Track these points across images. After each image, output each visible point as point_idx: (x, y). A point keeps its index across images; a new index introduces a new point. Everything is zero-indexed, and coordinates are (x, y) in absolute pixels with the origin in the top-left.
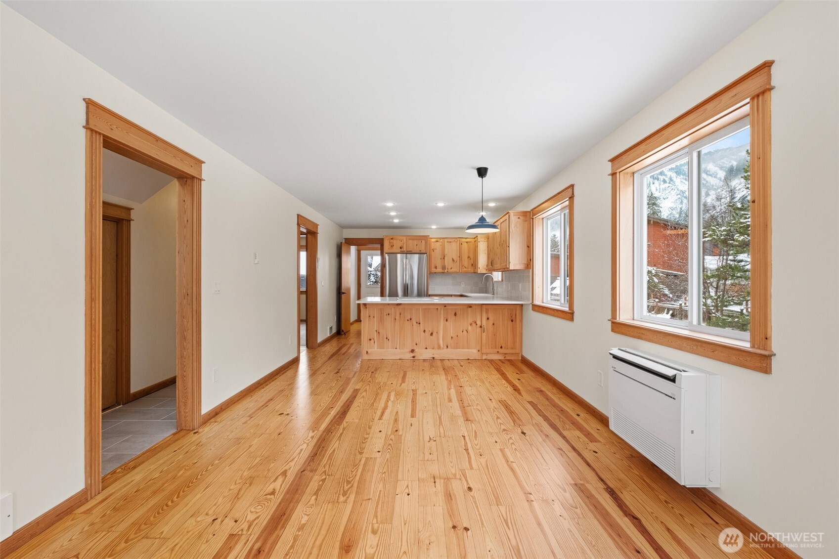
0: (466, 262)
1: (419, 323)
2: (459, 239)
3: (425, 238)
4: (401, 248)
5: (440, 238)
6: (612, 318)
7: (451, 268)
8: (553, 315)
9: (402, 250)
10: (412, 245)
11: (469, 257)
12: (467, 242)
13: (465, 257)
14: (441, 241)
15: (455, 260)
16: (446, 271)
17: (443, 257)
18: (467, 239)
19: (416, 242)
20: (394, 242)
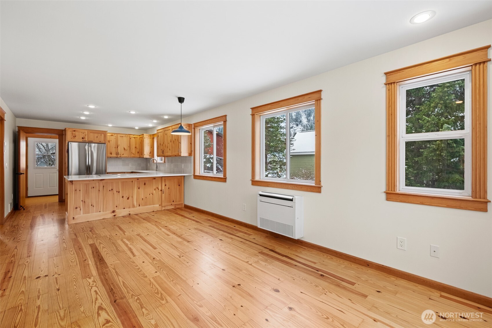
0: (133, 151)
1: (119, 192)
2: (129, 135)
3: (104, 133)
4: (83, 138)
5: (115, 134)
6: (252, 179)
7: (123, 154)
8: (212, 180)
9: (84, 140)
10: (92, 137)
11: (136, 147)
12: (134, 138)
13: (133, 147)
14: (115, 135)
15: (126, 149)
16: (119, 156)
17: (117, 146)
18: (135, 136)
19: (96, 135)
20: (77, 133)
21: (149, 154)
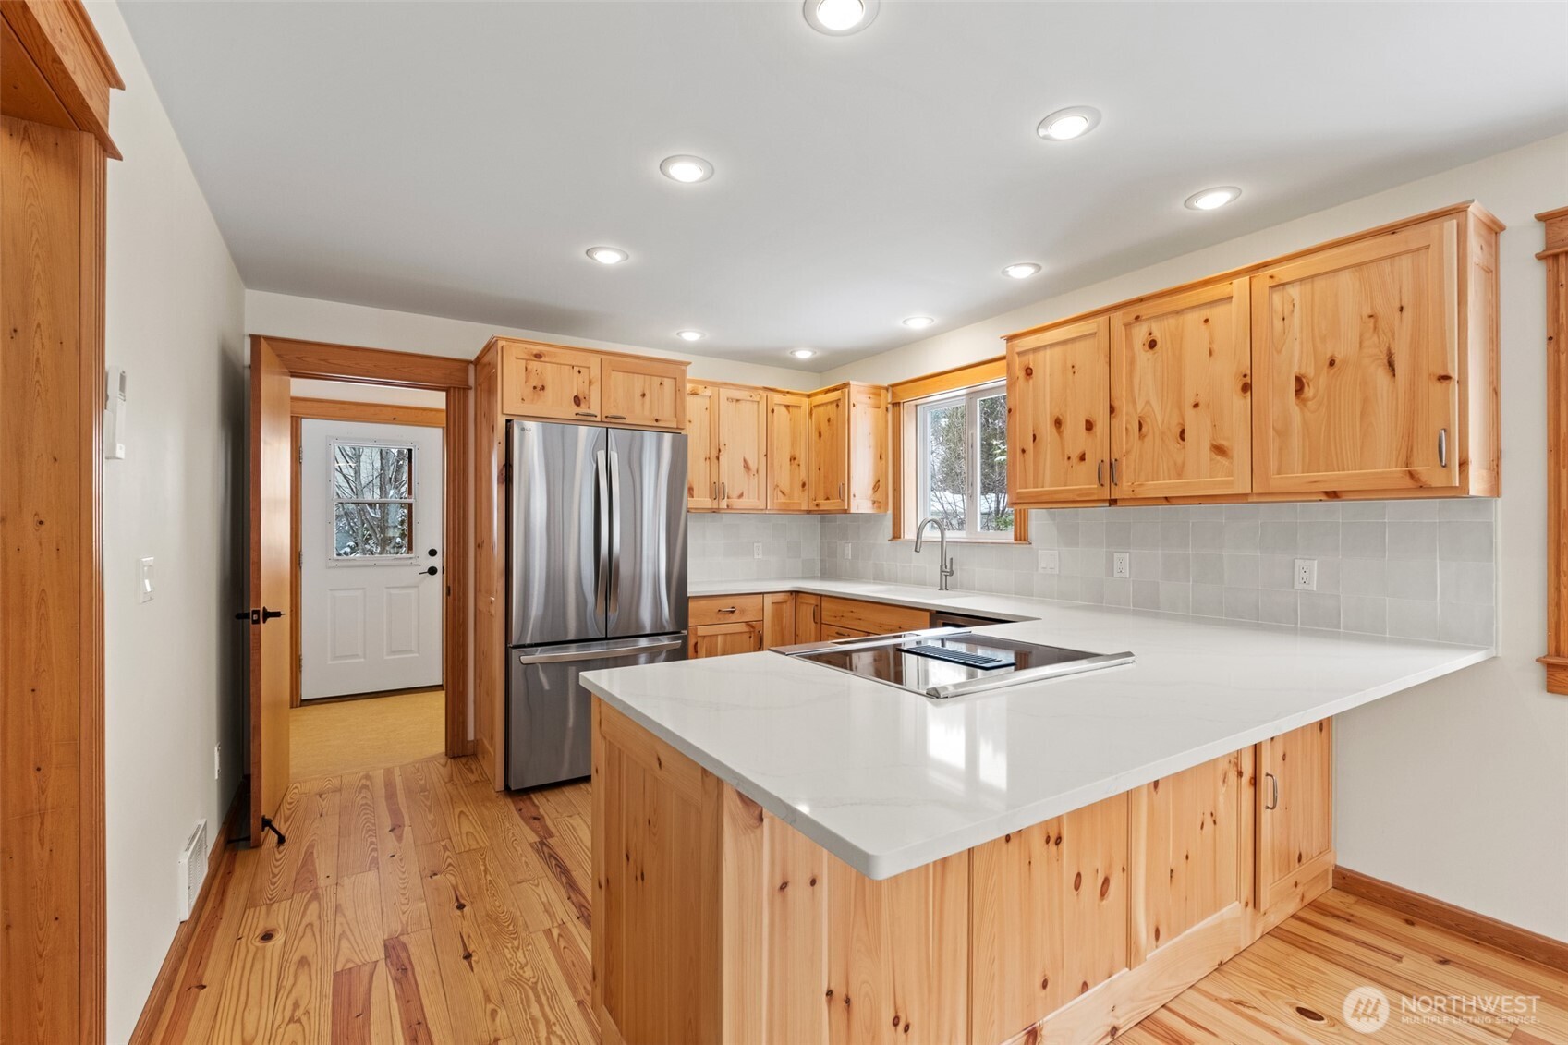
0: (784, 476)
1: (1058, 841)
2: (764, 394)
3: (671, 371)
4: (577, 401)
5: (706, 384)
7: (741, 496)
9: (583, 409)
10: (621, 395)
11: (793, 459)
12: (787, 407)
13: (782, 457)
14: (708, 392)
15: (753, 465)
16: (724, 504)
17: (714, 453)
18: (788, 396)
19: (638, 383)
20: (547, 371)
21: (870, 492)
